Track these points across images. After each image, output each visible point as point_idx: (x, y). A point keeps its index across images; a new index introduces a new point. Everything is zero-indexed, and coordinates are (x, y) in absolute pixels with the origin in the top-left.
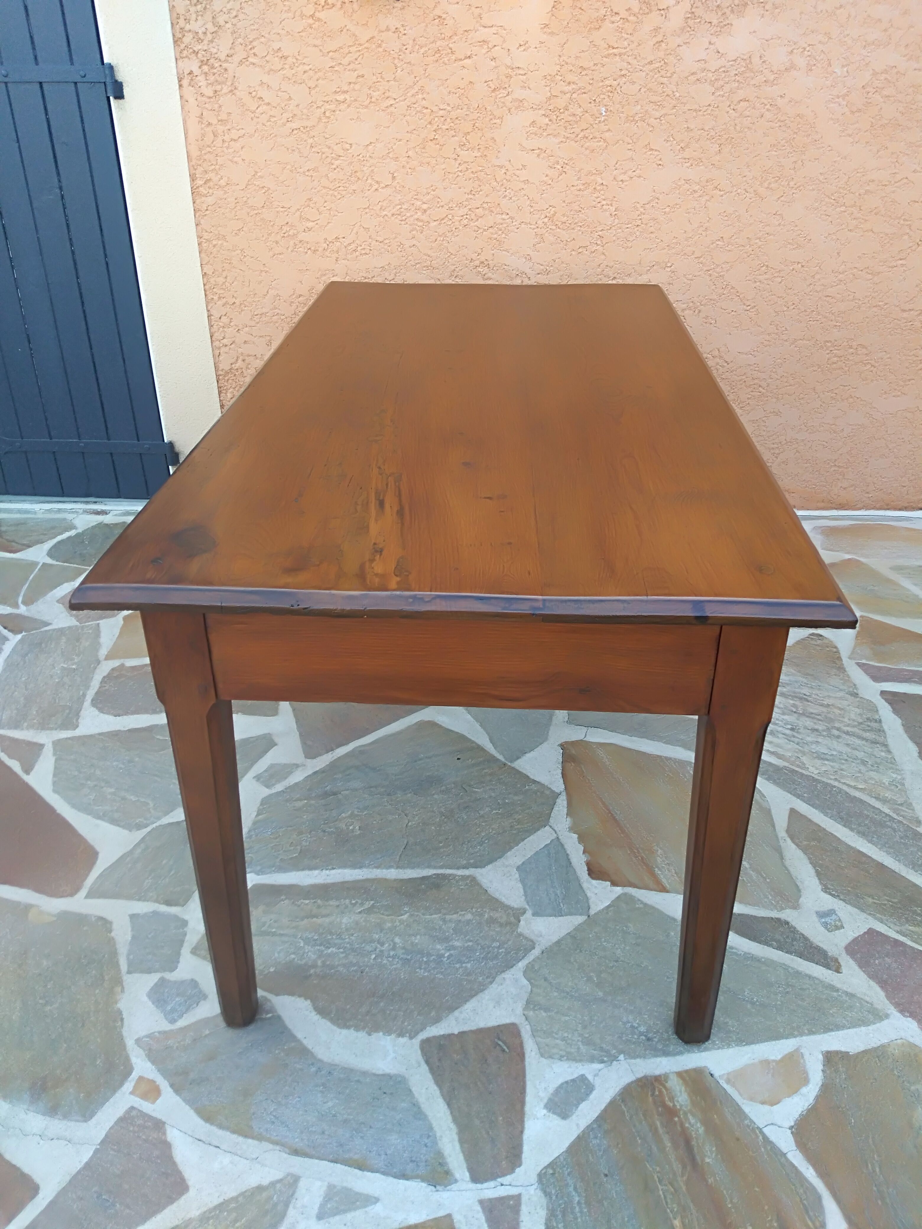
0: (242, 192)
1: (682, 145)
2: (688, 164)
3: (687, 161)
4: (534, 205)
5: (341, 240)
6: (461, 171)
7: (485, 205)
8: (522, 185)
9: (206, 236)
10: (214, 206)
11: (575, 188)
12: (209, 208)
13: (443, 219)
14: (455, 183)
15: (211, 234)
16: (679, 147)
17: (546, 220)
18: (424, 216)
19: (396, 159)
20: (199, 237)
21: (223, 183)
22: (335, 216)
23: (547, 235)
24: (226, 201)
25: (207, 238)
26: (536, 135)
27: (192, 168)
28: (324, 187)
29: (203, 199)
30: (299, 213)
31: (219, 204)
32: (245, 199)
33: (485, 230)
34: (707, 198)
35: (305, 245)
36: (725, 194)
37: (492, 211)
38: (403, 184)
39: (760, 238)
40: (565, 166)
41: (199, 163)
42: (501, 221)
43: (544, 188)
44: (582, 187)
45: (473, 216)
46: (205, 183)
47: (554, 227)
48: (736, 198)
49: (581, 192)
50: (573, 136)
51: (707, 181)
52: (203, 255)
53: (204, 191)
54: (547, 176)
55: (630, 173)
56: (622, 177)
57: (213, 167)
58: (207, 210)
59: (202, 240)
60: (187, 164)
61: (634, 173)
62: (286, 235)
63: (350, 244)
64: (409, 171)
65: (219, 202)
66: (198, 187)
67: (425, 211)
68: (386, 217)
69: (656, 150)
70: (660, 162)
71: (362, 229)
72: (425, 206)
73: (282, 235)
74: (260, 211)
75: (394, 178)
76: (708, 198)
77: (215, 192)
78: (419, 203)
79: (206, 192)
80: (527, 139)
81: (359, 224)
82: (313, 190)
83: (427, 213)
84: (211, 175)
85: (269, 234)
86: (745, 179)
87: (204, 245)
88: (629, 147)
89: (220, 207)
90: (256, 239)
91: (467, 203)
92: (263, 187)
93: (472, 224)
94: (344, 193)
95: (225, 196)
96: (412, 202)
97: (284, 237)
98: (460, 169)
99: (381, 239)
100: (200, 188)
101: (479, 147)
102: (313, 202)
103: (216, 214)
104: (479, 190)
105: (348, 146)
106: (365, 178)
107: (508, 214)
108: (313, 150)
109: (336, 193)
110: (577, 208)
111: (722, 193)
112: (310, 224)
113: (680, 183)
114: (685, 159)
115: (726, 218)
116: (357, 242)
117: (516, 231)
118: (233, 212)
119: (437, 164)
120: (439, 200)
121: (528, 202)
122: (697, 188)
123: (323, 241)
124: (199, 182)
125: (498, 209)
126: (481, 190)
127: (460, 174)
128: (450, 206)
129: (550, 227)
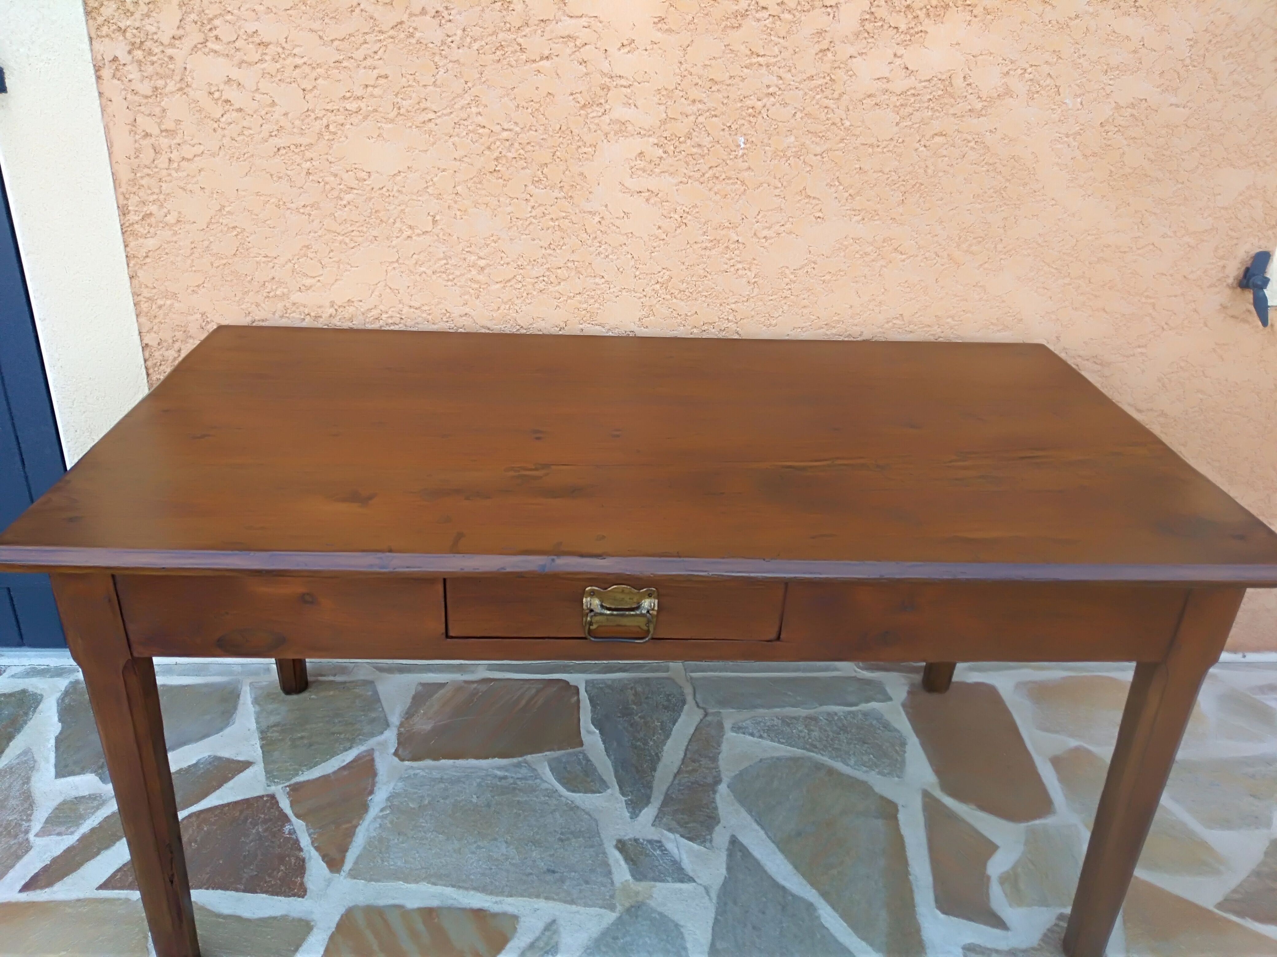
0: (202, 233)
1: (851, 191)
2: (859, 218)
3: (857, 212)
4: (641, 266)
5: (356, 304)
6: (535, 217)
7: (569, 264)
8: (623, 239)
9: (146, 293)
10: (158, 252)
11: (699, 245)
12: (150, 254)
13: (509, 281)
14: (527, 232)
15: (154, 291)
16: (847, 194)
17: (658, 286)
18: (481, 277)
19: (439, 196)
20: (135, 294)
21: (171, 219)
22: (346, 270)
23: (657, 306)
24: (177, 246)
25: (148, 295)
26: (644, 171)
27: (121, 198)
28: (329, 231)
29: (141, 240)
30: (290, 265)
31: (165, 249)
32: (206, 243)
33: (569, 297)
34: (883, 262)
35: (302, 309)
36: (908, 258)
37: (579, 272)
38: (449, 231)
39: (953, 317)
40: (685, 215)
41: (134, 190)
42: (594, 287)
43: (655, 244)
44: (709, 245)
45: (553, 278)
46: (143, 219)
47: (669, 297)
48: (922, 264)
49: (708, 252)
50: (697, 175)
51: (884, 242)
52: (143, 320)
53: (141, 230)
54: (659, 227)
55: (777, 227)
56: (766, 233)
57: (155, 197)
58: (147, 256)
59: (140, 298)
60: (113, 191)
61: (783, 228)
62: (271, 294)
63: (370, 310)
64: (458, 213)
65: (166, 246)
66: (133, 224)
67: (482, 268)
68: (424, 275)
69: (814, 198)
70: (820, 214)
71: (388, 290)
72: (482, 263)
73: (265, 294)
74: (230, 261)
75: (435, 222)
76: (884, 264)
77: (158, 232)
78: (473, 258)
79: (146, 232)
80: (631, 177)
81: (383, 284)
82: (312, 234)
83: (486, 271)
84: (153, 208)
85: (246, 293)
86: (935, 239)
87: (144, 306)
88: (777, 192)
89: (167, 254)
90: (224, 299)
91: (545, 261)
92: (235, 228)
93: (551, 288)
94: (360, 239)
95: (175, 239)
96: (463, 256)
97: (268, 297)
98: (533, 214)
99: (417, 305)
100: (136, 226)
101: (562, 184)
102: (312, 250)
103: (161, 263)
104: (561, 243)
105: (364, 175)
106: (392, 220)
107: (603, 277)
108: (311, 177)
109: (347, 240)
110: (702, 272)
111: (904, 257)
112: (308, 282)
113: (846, 243)
114: (854, 210)
115: (909, 289)
116: (382, 307)
117: (615, 299)
118: (190, 261)
119: (500, 206)
120: (503, 255)
121: (632, 263)
122: (869, 249)
123: (328, 304)
124: (133, 217)
125: (589, 270)
126: (564, 244)
127: (534, 221)
128: (519, 263)
129: (663, 296)
